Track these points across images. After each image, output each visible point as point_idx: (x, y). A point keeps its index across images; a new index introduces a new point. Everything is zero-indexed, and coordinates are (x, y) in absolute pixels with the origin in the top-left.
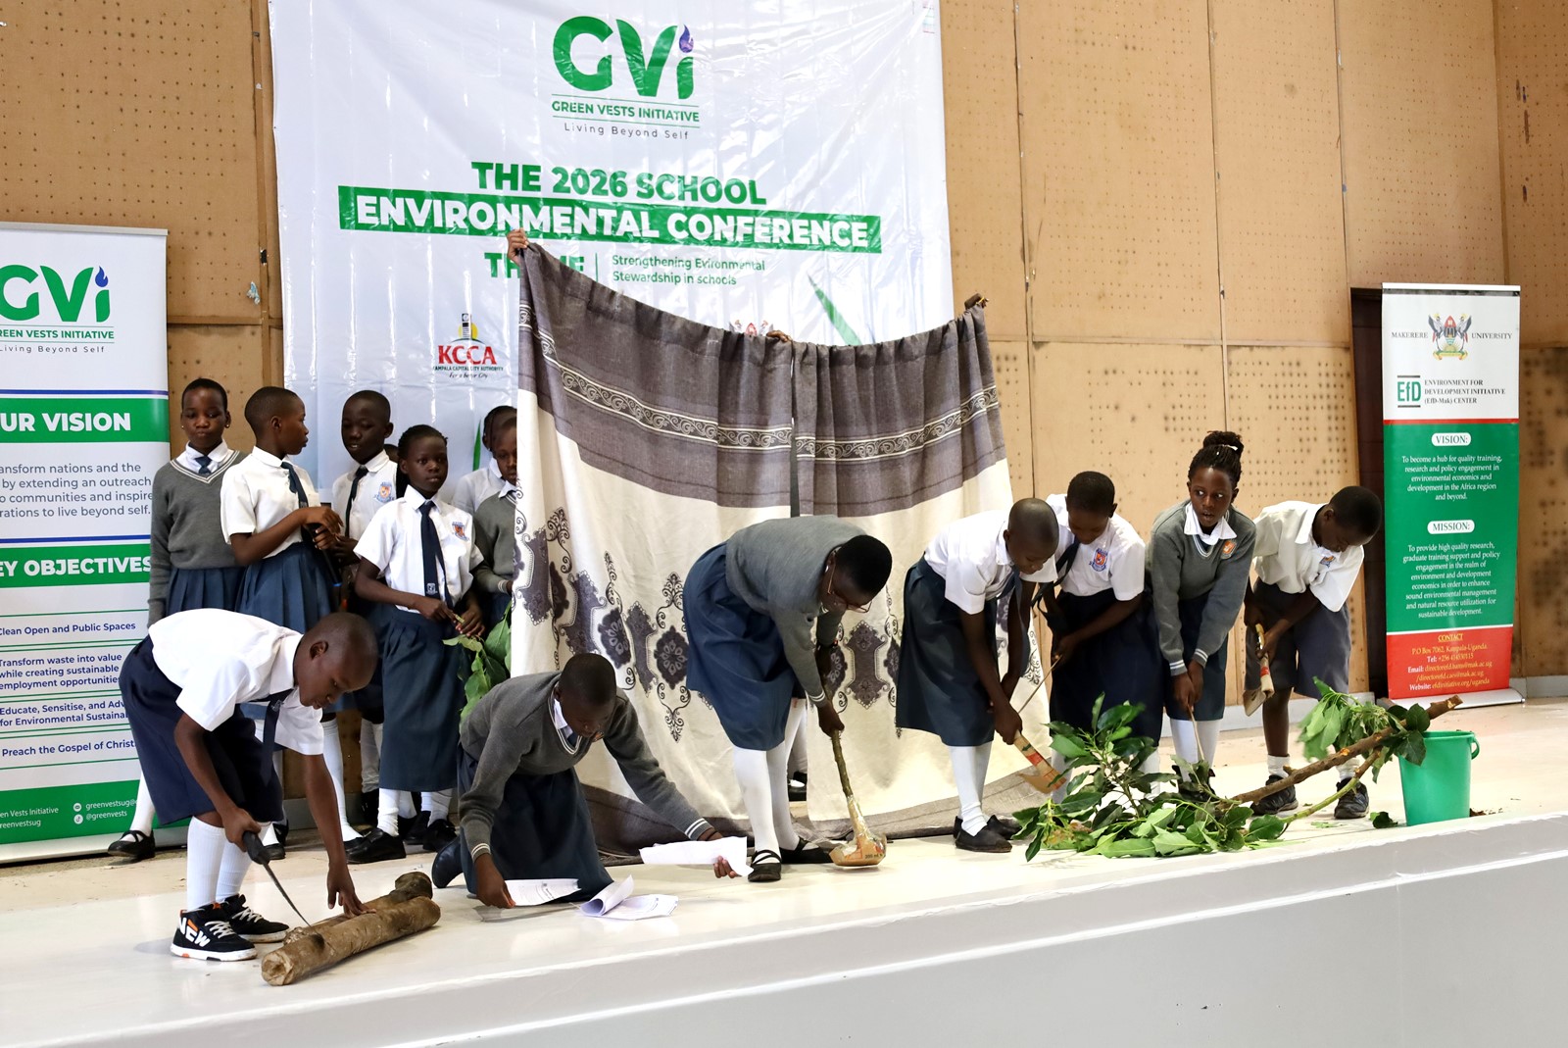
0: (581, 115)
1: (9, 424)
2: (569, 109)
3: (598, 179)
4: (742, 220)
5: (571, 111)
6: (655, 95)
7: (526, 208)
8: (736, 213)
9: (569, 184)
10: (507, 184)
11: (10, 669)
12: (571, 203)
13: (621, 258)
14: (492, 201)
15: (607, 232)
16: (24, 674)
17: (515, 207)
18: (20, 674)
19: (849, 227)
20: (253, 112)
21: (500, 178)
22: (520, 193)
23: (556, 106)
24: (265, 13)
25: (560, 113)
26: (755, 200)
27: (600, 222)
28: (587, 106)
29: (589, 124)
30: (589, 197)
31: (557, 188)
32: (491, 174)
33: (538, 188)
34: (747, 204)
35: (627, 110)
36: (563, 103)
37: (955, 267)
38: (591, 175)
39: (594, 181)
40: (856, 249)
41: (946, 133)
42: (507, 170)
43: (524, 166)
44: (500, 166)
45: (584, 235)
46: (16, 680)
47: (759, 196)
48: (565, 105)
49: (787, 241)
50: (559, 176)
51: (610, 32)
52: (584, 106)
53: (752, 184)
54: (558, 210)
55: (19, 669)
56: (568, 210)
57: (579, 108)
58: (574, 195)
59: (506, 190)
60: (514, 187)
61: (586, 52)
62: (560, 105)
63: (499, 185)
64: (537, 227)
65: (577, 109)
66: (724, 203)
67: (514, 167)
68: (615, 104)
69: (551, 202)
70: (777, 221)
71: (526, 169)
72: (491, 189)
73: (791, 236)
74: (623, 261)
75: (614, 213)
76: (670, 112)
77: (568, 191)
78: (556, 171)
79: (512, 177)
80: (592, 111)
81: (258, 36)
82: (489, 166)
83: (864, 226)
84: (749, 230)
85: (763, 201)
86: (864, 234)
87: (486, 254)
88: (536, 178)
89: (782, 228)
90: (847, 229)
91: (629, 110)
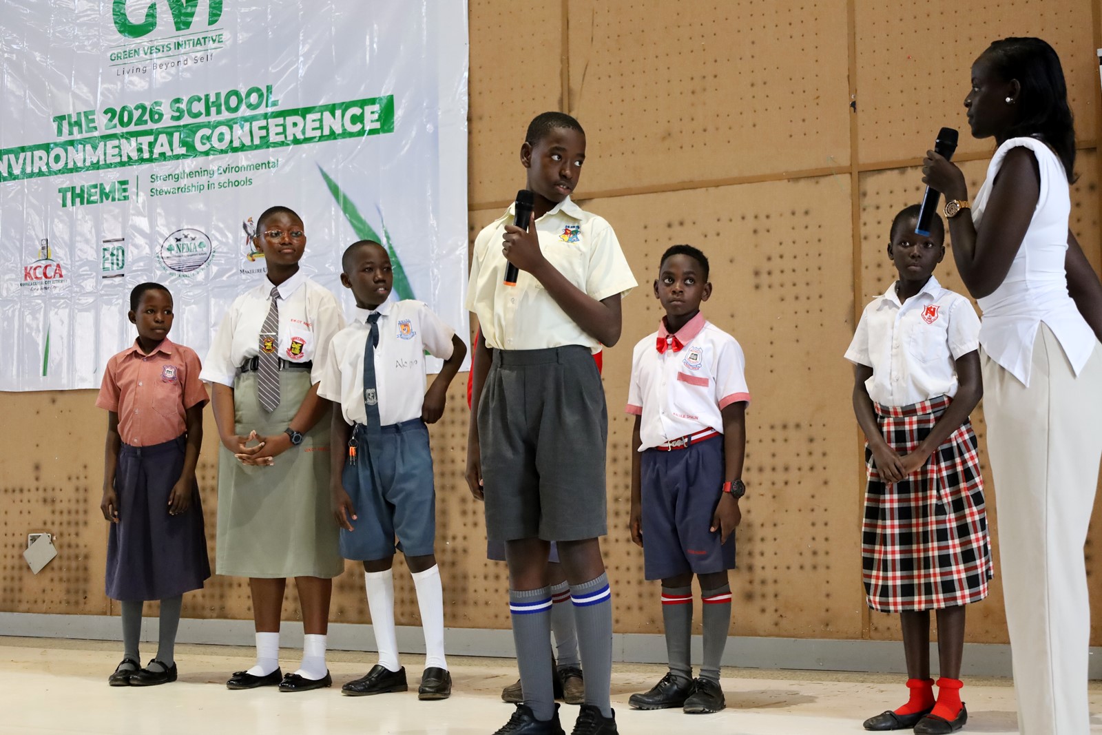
0: (130, 60)
2: (122, 57)
3: (140, 112)
4: (257, 124)
5: (124, 58)
6: (189, 28)
7: (88, 147)
8: (252, 119)
9: (116, 120)
10: (76, 129)
12: (119, 136)
13: (157, 176)
14: (65, 145)
15: (146, 155)
17: (81, 148)
19: (361, 111)
21: (71, 125)
22: (84, 135)
23: (113, 57)
25: (115, 63)
26: (270, 103)
27: (140, 147)
28: (135, 50)
29: (136, 66)
31: (108, 126)
32: (65, 125)
33: (95, 128)
34: (262, 109)
35: (165, 47)
36: (118, 54)
38: (135, 109)
39: (136, 114)
40: (368, 132)
42: (74, 118)
43: (84, 112)
44: (70, 117)
45: (129, 161)
49: (299, 136)
50: (109, 115)
52: (133, 52)
53: (270, 89)
54: (109, 144)
56: (117, 142)
57: (129, 54)
58: (119, 129)
59: (75, 134)
60: (80, 131)
61: (138, 6)
62: (116, 56)
63: (71, 132)
64: (95, 160)
65: (127, 56)
66: (243, 112)
67: (79, 115)
68: (156, 44)
69: (105, 139)
70: (290, 120)
71: (86, 114)
72: (65, 135)
73: (303, 132)
74: (159, 179)
75: (151, 138)
77: (116, 126)
78: (106, 111)
79: (79, 123)
80: (138, 54)
82: (64, 118)
83: (377, 107)
85: (277, 103)
86: (376, 116)
87: (59, 189)
88: (94, 120)
89: (295, 124)
90: (358, 114)
91: (167, 47)
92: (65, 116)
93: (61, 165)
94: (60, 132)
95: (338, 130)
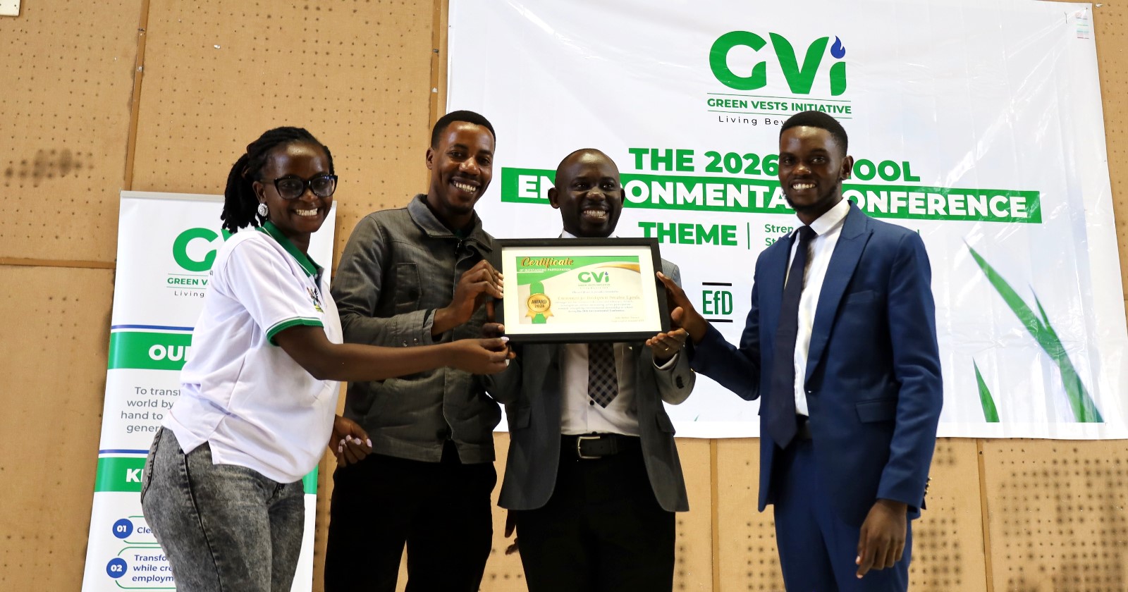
0: (735, 110)
1: (175, 354)
2: (724, 105)
3: (750, 161)
4: (895, 195)
5: (726, 106)
6: (808, 93)
7: (680, 186)
8: (889, 189)
9: (721, 164)
10: (662, 165)
11: (146, 564)
12: (725, 181)
13: (773, 227)
14: (648, 179)
15: (760, 203)
16: (159, 569)
17: (669, 185)
18: (154, 569)
19: (1007, 200)
20: (428, 110)
21: (656, 160)
22: (674, 172)
23: (712, 103)
24: (445, 35)
25: (715, 108)
26: (908, 177)
27: (752, 196)
28: (741, 102)
29: (743, 117)
30: (741, 175)
31: (709, 168)
32: (647, 159)
33: (692, 169)
34: (900, 181)
35: (780, 105)
36: (718, 100)
37: (1120, 236)
38: (744, 157)
39: (746, 163)
40: (1014, 220)
41: (1105, 121)
42: (662, 154)
43: (678, 151)
44: (655, 151)
45: (737, 207)
46: (150, 574)
47: (912, 174)
48: (720, 102)
49: (943, 213)
50: (712, 158)
51: (765, 43)
52: (739, 103)
53: (906, 165)
54: (710, 187)
55: (153, 563)
56: (721, 187)
57: (734, 104)
58: (725, 174)
59: (662, 170)
60: (669, 168)
61: (741, 60)
62: (715, 102)
63: (654, 167)
64: (690, 200)
65: (731, 105)
66: (877, 180)
67: (669, 152)
68: (768, 100)
69: (705, 181)
70: (931, 197)
71: (680, 152)
72: (647, 169)
73: (946, 209)
74: (775, 229)
75: (766, 189)
76: (822, 106)
77: (720, 170)
78: (708, 154)
79: (667, 160)
80: (746, 106)
81: (438, 52)
82: (646, 151)
83: (1023, 200)
84: (903, 204)
85: (917, 179)
86: (1023, 207)
87: (639, 223)
88: (690, 160)
89: (937, 202)
90: (1004, 203)
91: (782, 105)
92: (648, 149)
93: (643, 198)
94: (639, 165)
95: (984, 213)
